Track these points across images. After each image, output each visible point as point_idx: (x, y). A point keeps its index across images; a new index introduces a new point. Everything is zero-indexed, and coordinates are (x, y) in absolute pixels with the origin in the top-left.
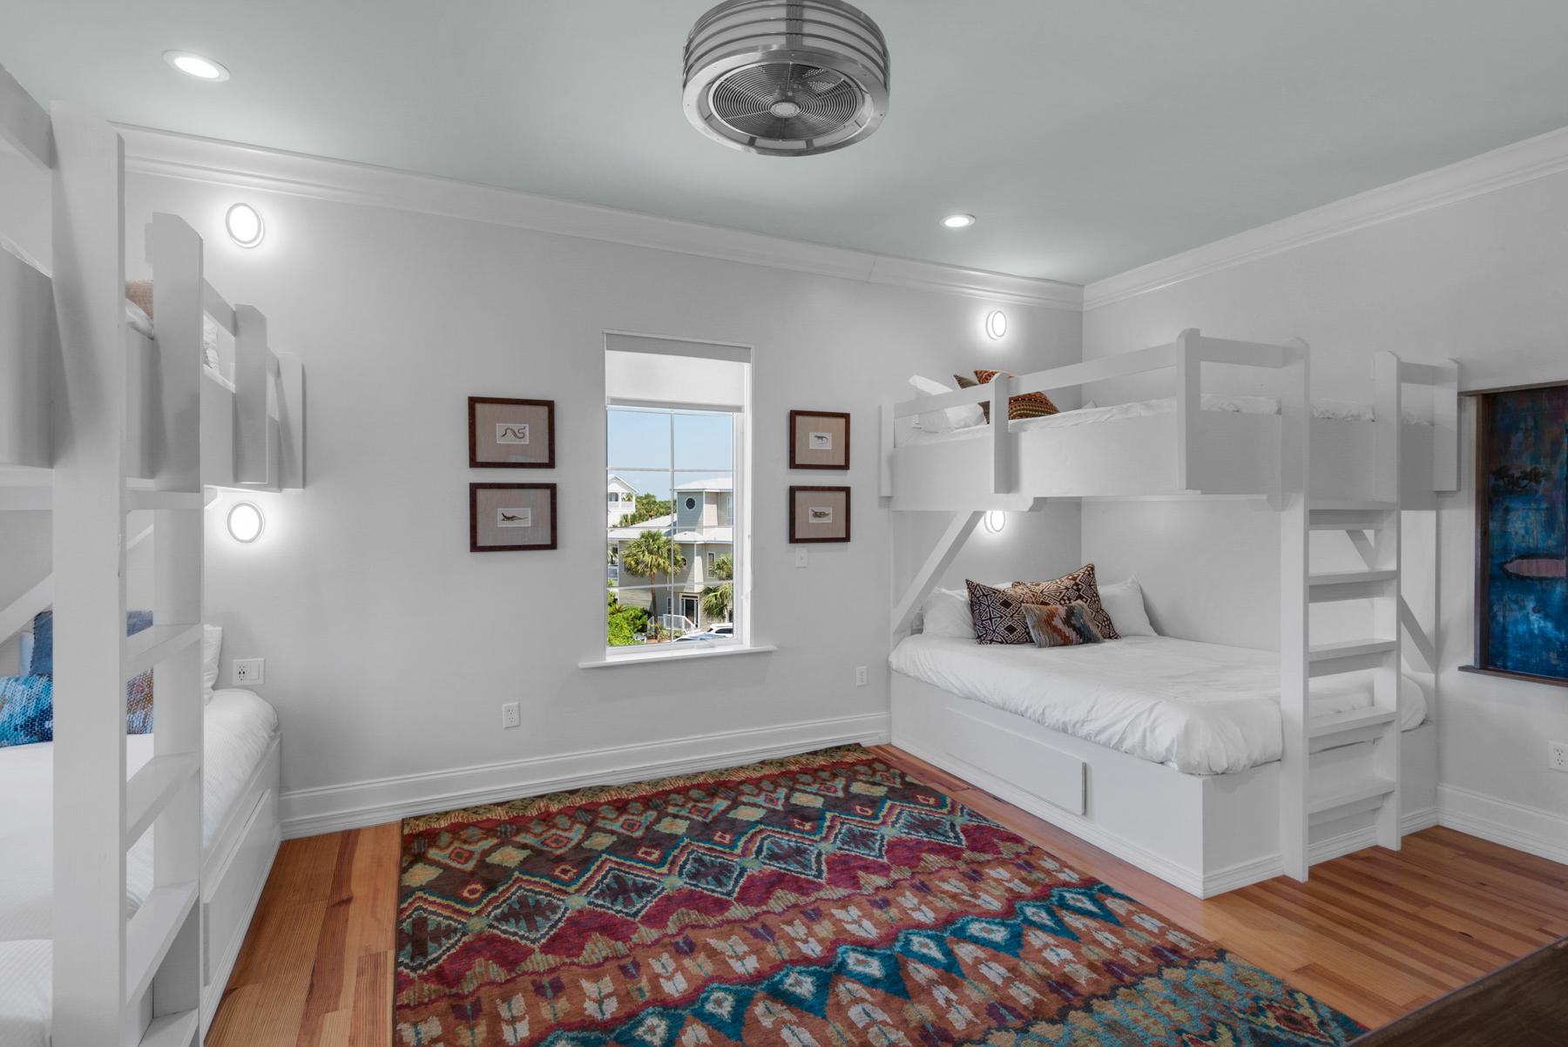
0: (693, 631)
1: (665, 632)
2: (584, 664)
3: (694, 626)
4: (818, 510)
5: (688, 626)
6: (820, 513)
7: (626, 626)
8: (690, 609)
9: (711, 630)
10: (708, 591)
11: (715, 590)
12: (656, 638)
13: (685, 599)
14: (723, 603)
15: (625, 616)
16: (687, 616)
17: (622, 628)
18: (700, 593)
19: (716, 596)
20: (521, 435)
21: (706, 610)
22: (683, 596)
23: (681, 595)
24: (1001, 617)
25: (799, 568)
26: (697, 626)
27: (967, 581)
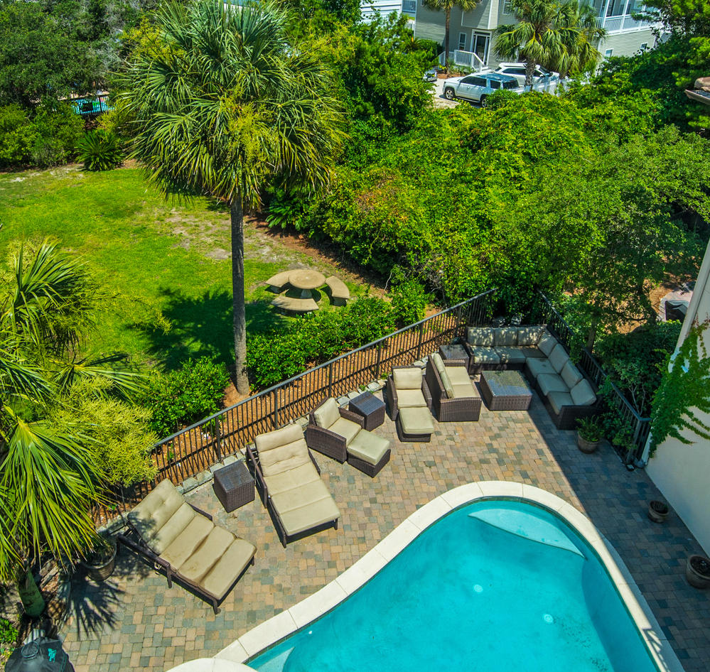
0: (482, 68)
1: (455, 67)
3: (483, 63)
5: (477, 63)
7: (417, 67)
8: (480, 45)
9: (500, 68)
10: (502, 30)
11: (510, 29)
12: (446, 73)
13: (477, 35)
14: (515, 43)
15: (417, 55)
16: (477, 53)
17: (413, 69)
18: (493, 31)
19: (510, 35)
21: (497, 49)
22: (476, 32)
23: (473, 31)
26: (485, 63)
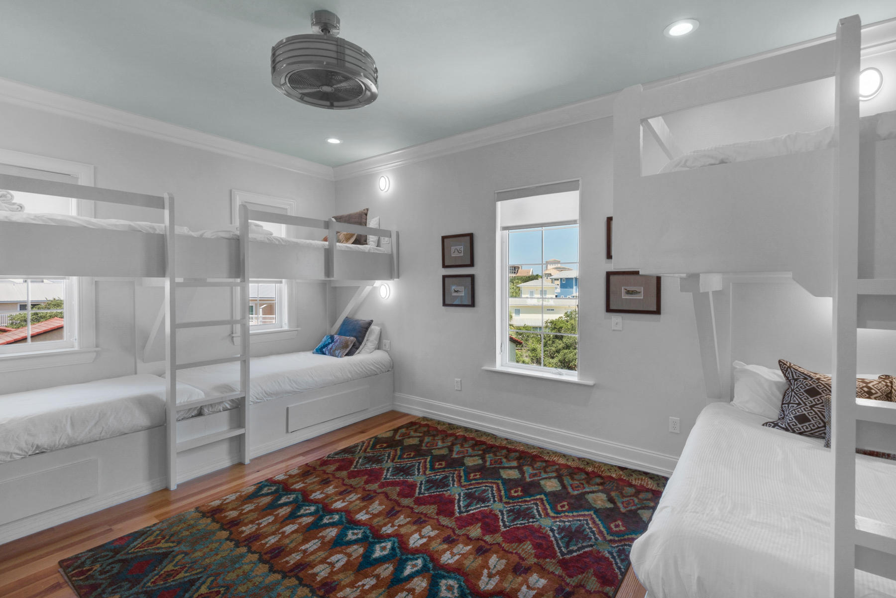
2: (486, 368)
4: (629, 288)
6: (633, 291)
20: (460, 252)
24: (799, 404)
25: (614, 330)
27: (780, 361)
